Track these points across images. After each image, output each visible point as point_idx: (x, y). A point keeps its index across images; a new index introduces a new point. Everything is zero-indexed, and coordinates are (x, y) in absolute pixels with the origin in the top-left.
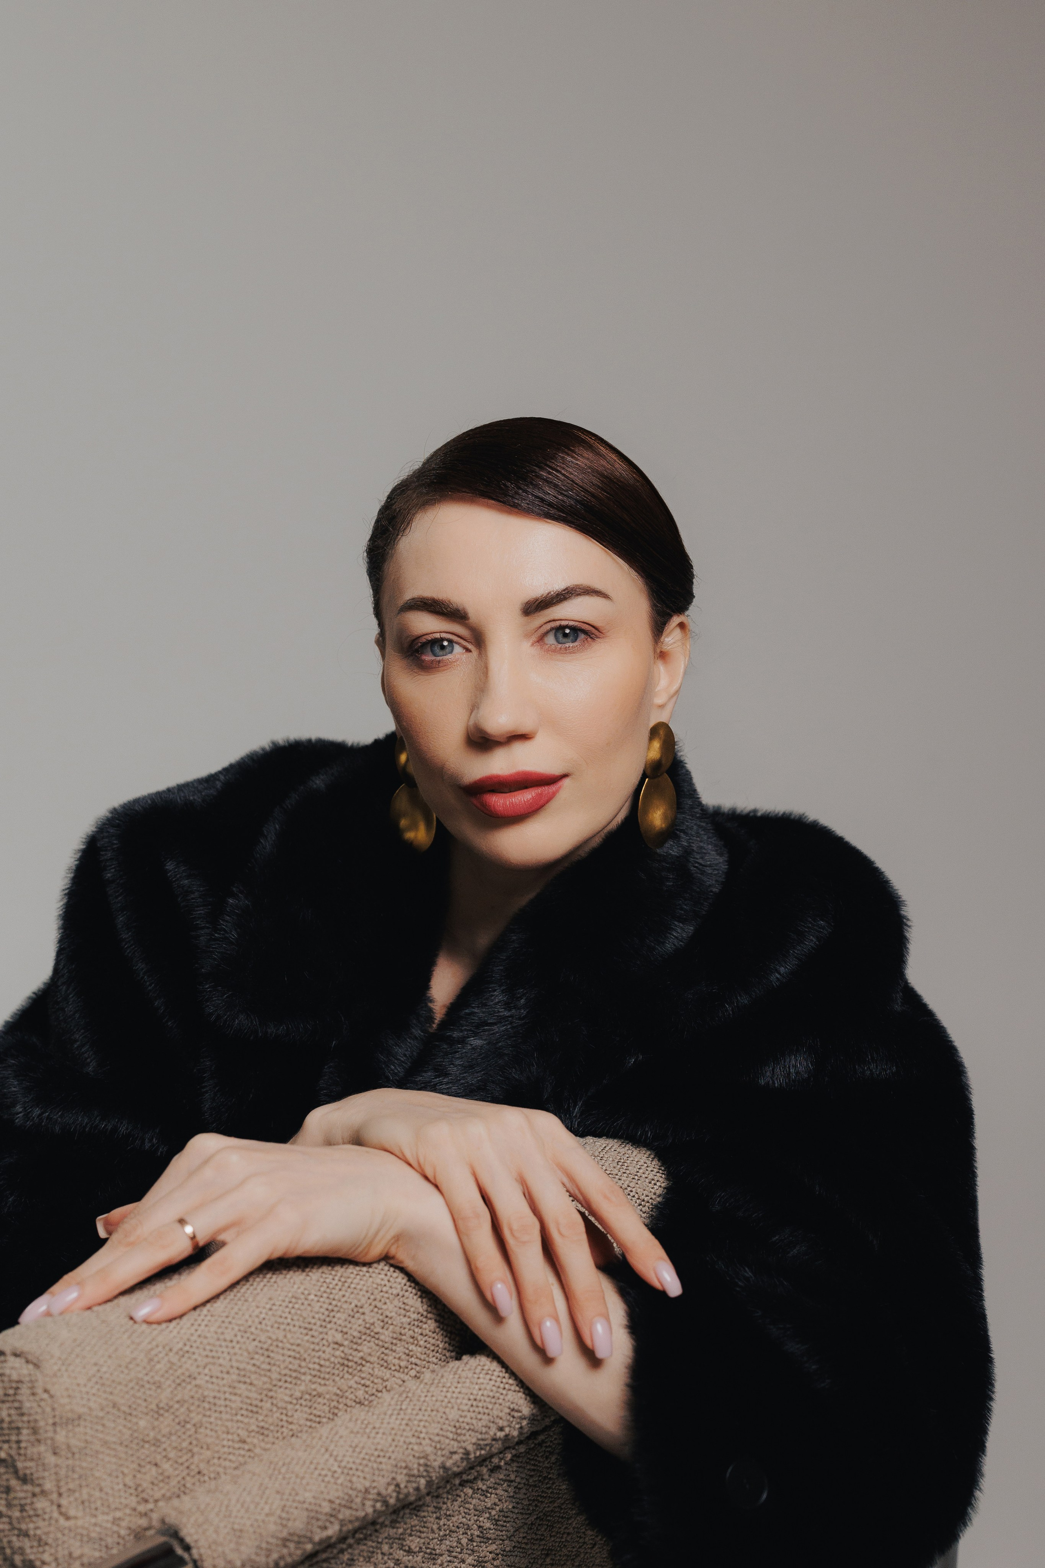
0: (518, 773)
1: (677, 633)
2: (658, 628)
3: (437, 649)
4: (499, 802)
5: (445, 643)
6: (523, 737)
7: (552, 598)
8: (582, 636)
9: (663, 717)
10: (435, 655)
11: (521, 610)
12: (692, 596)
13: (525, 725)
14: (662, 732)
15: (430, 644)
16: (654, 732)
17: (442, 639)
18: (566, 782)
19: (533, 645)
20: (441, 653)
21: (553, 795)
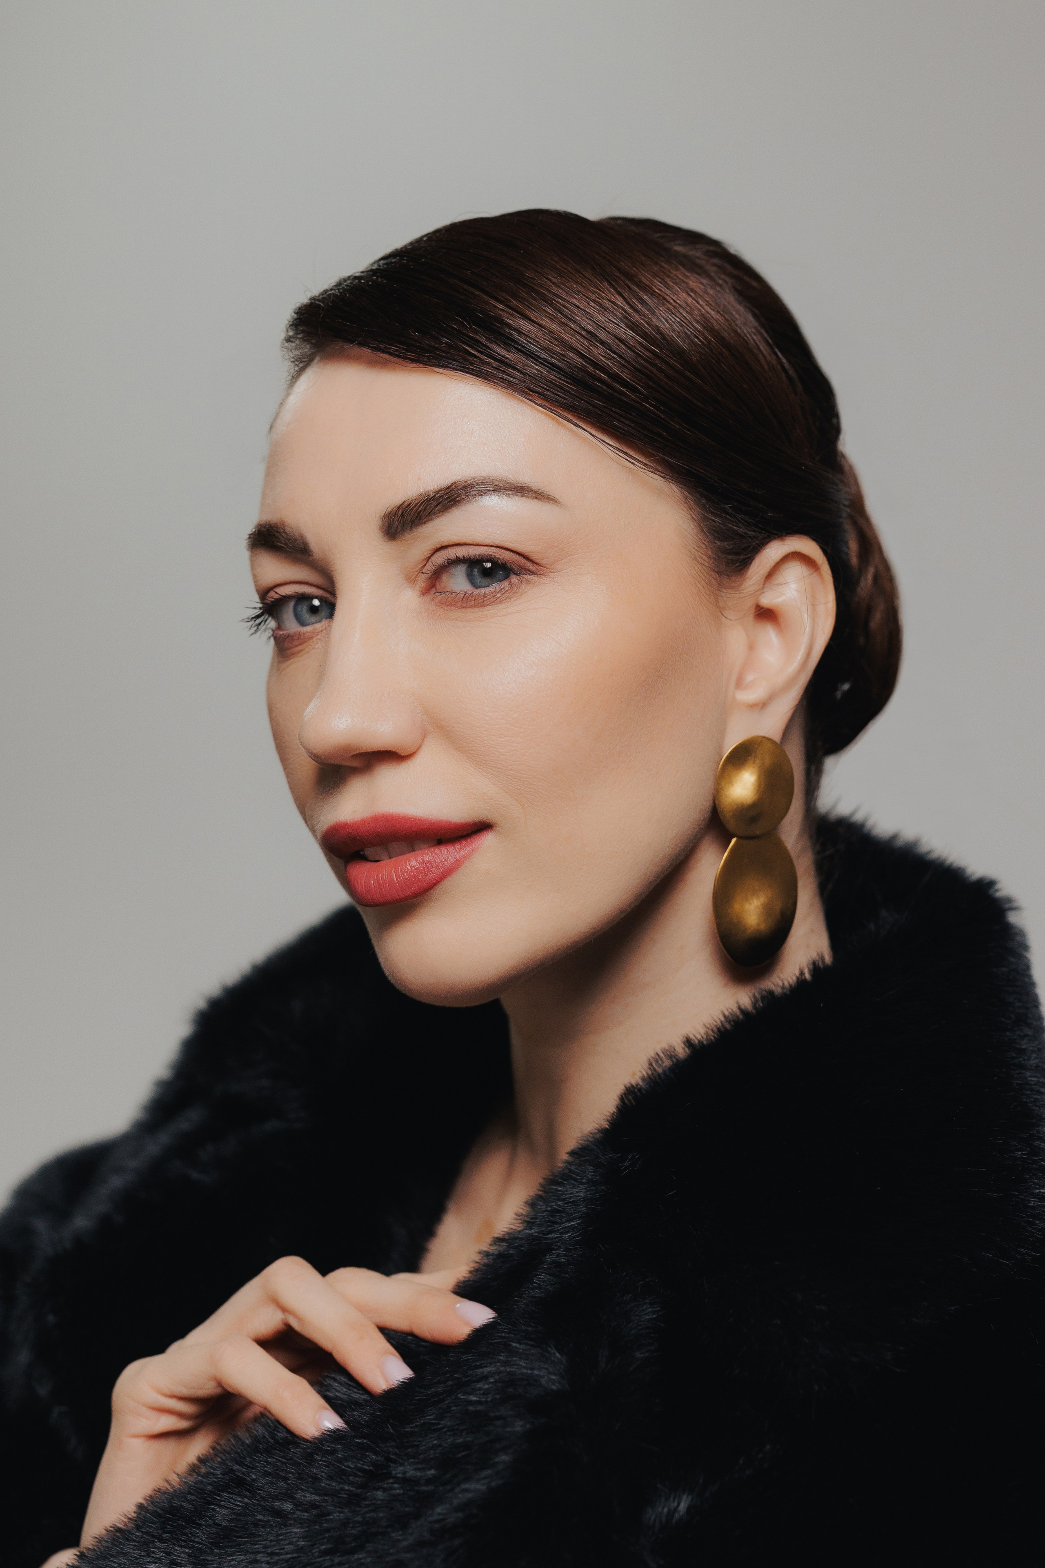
3: (303, 612)
5: (316, 602)
6: (393, 755)
9: (764, 727)
10: (302, 623)
11: (381, 528)
15: (292, 604)
16: (744, 754)
17: (311, 596)
19: (422, 593)
20: (313, 619)
21: (457, 864)
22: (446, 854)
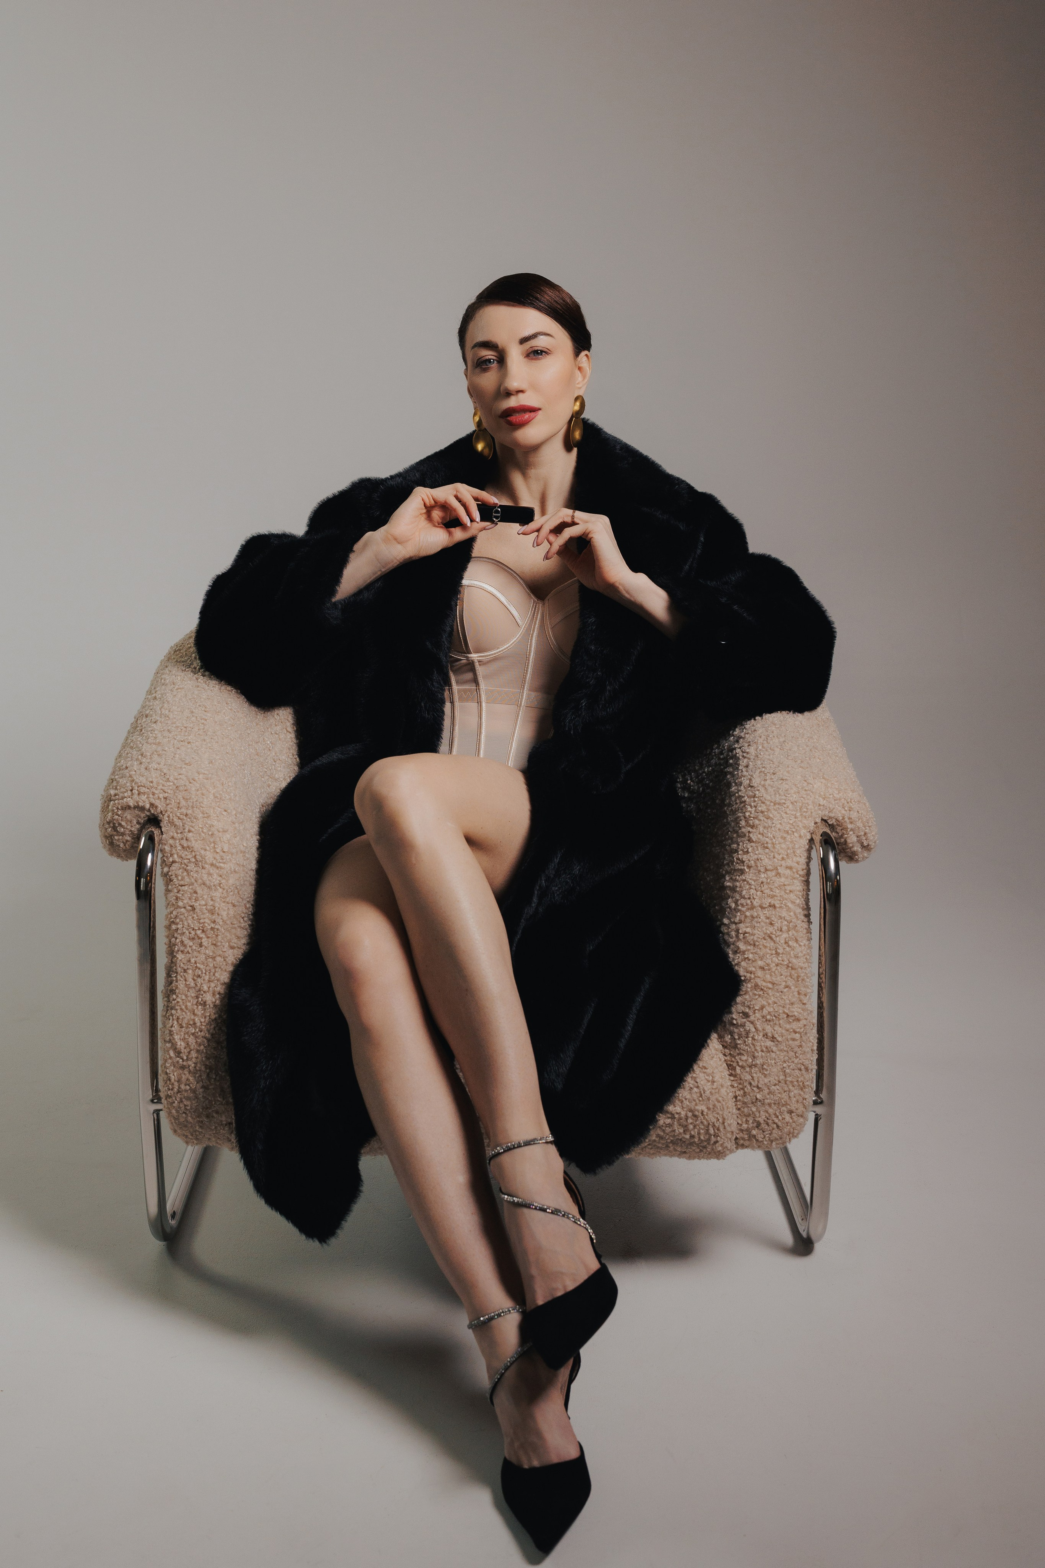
0: (520, 405)
1: (585, 358)
2: (577, 354)
3: (488, 363)
4: (515, 418)
6: (522, 391)
7: (531, 336)
8: (543, 353)
9: (581, 393)
10: (487, 365)
11: (519, 342)
12: (591, 345)
13: (523, 386)
14: (581, 398)
15: (484, 361)
16: (576, 399)
17: (490, 359)
18: (540, 412)
19: (525, 357)
20: (489, 365)
21: (535, 416)
22: (532, 414)
